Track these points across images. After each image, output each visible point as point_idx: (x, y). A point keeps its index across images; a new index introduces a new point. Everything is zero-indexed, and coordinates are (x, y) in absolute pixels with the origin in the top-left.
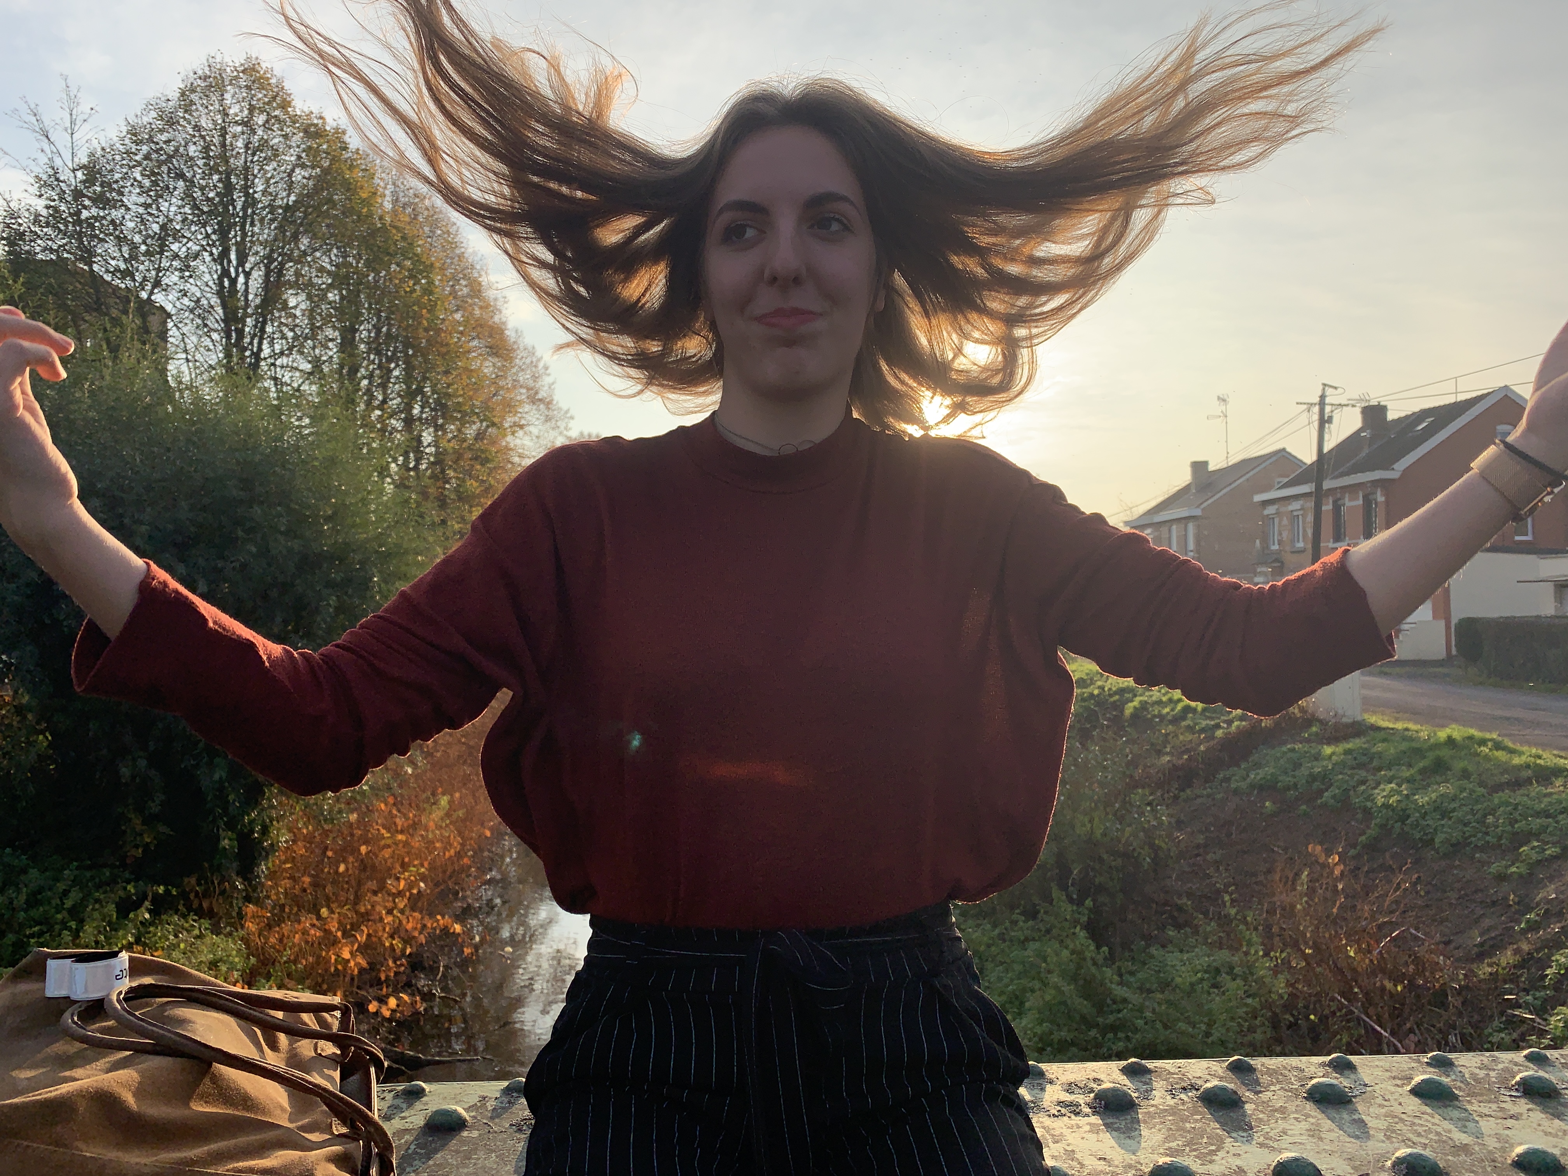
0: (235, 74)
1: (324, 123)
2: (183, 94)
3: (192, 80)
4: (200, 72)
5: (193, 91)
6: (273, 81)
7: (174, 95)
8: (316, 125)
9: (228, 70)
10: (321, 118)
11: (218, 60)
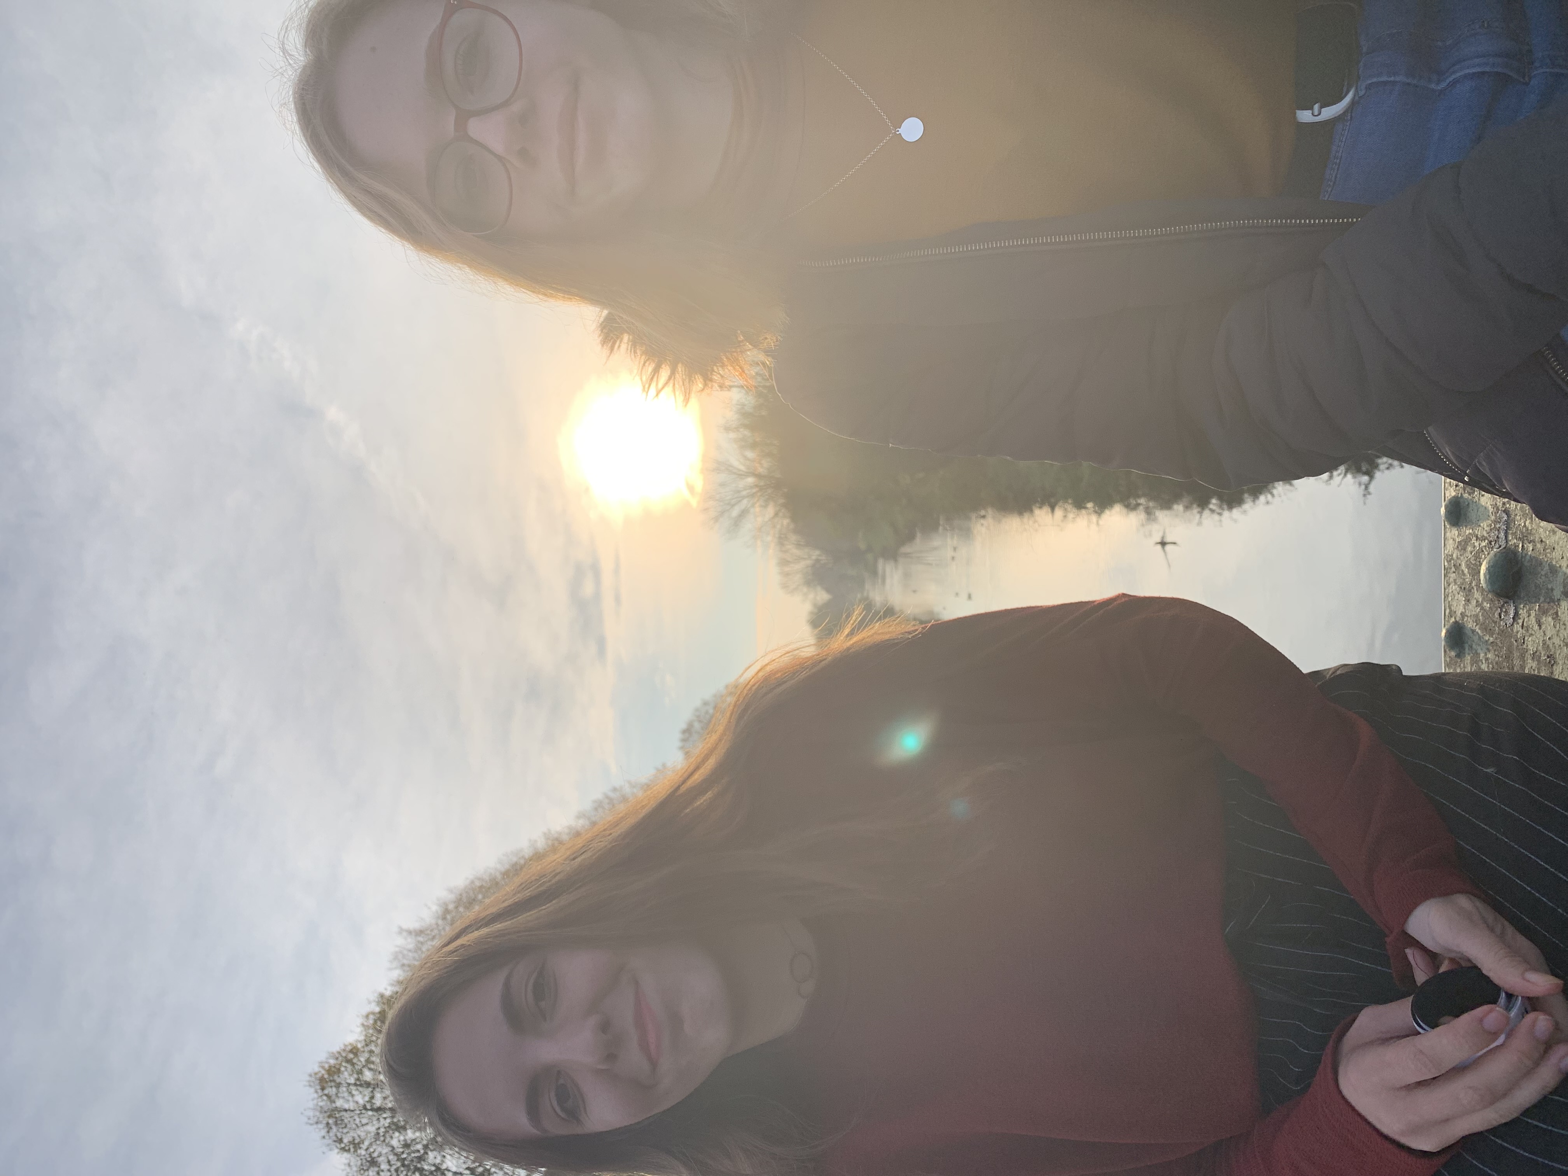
0: (325, 1098)
1: (373, 1013)
2: (343, 1149)
3: (330, 1141)
4: (323, 1132)
5: (340, 1141)
6: (332, 1062)
7: (345, 1157)
8: (375, 1021)
9: (321, 1104)
10: (367, 1016)
11: (311, 1113)
